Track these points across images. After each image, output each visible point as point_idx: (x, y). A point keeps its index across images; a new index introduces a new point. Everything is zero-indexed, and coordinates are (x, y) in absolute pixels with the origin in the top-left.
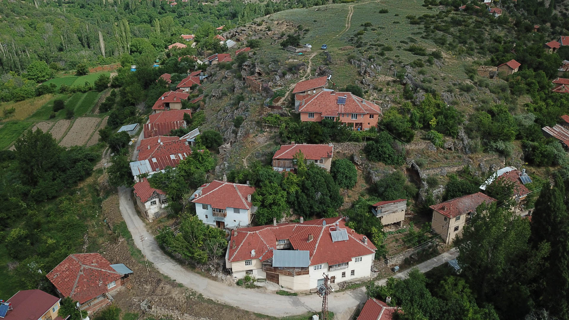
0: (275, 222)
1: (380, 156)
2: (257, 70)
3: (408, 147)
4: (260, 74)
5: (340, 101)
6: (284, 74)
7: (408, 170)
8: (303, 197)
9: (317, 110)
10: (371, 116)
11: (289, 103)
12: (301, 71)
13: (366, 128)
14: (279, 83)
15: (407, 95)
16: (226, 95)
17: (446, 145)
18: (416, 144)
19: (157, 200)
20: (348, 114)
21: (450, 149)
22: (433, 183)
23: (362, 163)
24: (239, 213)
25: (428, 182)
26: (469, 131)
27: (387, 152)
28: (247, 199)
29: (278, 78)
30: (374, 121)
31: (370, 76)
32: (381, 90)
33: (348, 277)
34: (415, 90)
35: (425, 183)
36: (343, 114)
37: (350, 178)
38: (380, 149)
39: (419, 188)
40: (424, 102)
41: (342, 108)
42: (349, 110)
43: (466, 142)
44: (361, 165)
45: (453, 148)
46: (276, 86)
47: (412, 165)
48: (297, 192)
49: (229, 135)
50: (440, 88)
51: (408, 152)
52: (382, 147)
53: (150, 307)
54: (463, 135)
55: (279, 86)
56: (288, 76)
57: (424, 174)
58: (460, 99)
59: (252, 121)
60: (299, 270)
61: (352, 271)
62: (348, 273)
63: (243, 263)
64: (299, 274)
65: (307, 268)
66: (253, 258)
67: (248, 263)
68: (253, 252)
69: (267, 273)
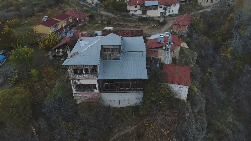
33: (171, 13)
60: (154, 7)
61: (172, 10)
62: (171, 11)
63: (134, 7)
64: (154, 9)
65: (157, 6)
66: (138, 5)
67: (136, 7)
68: (138, 2)
69: (142, 11)
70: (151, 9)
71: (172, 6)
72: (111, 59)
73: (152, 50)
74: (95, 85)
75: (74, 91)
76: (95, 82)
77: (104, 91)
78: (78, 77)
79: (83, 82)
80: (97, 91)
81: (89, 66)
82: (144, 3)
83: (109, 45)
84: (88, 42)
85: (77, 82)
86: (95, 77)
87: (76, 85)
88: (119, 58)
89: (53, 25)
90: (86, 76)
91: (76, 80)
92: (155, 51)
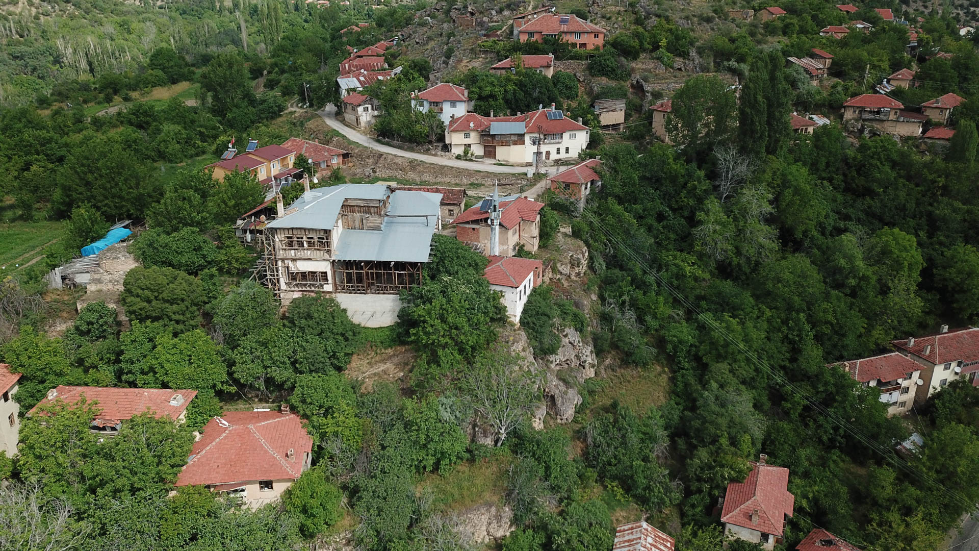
0: (492, 114)
1: (603, 70)
2: (469, 10)
3: (634, 65)
4: (472, 14)
5: (563, 21)
6: (501, 11)
7: (633, 86)
8: (520, 94)
9: (538, 29)
10: (596, 36)
11: (508, 34)
12: (521, 8)
13: (590, 47)
14: (495, 18)
15: (638, 22)
16: (433, 39)
17: (676, 66)
18: (643, 63)
19: (370, 107)
20: (571, 33)
21: (680, 69)
22: (657, 95)
23: (585, 80)
24: (456, 107)
25: (652, 94)
26: (700, 52)
27: (610, 64)
28: (463, 95)
29: (494, 13)
30: (600, 41)
31: (598, 6)
32: (609, 18)
33: (563, 155)
34: (647, 18)
35: (649, 95)
36: (566, 33)
37: (570, 88)
38: (603, 62)
39: (642, 100)
40: (655, 26)
41: (564, 28)
42: (571, 29)
43: (697, 62)
44: (584, 81)
45: (683, 69)
46: (492, 22)
47: (638, 82)
48: (514, 90)
49: (439, 64)
50: (676, 17)
51: (633, 70)
52: (605, 60)
53: (375, 172)
54: (694, 54)
55: (496, 22)
56: (506, 13)
57: (648, 87)
58: (698, 28)
59: (465, 50)
60: (515, 138)
61: (567, 149)
62: (563, 151)
63: (462, 135)
64: (515, 143)
65: (523, 135)
66: (472, 130)
67: (467, 136)
68: (472, 125)
69: (485, 147)
70: (507, 144)
71: (566, 136)
72: (363, 229)
73: (467, 226)
74: (325, 274)
75: (283, 286)
76: (325, 267)
77: (344, 290)
78: (293, 255)
79: (303, 267)
80: (328, 288)
81: (316, 230)
82: (489, 127)
83: (360, 199)
84: (321, 194)
85: (291, 264)
86: (327, 256)
87: (288, 273)
88: (379, 227)
89: (278, 157)
90: (309, 252)
91: (290, 262)
92: (474, 229)
